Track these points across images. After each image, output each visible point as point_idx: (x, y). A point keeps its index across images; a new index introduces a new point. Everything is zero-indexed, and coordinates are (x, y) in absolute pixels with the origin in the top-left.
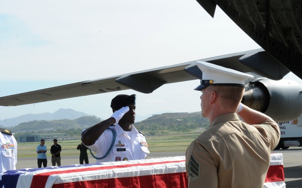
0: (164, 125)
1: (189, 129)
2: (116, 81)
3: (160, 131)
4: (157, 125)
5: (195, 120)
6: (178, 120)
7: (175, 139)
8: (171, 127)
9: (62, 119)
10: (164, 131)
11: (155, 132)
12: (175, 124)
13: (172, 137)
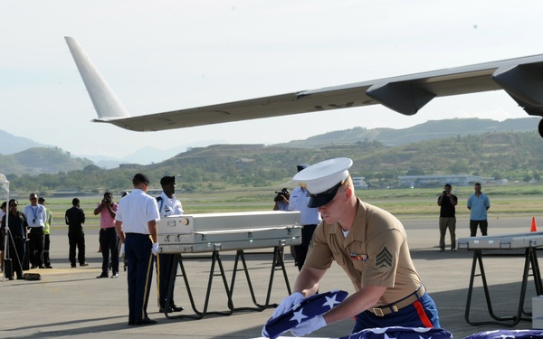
0: (214, 170)
1: (268, 181)
2: (367, 94)
3: (206, 184)
4: (199, 170)
5: (279, 162)
6: (244, 160)
7: (241, 201)
8: (229, 176)
10: (214, 184)
11: (195, 184)
12: (237, 168)
13: (233, 198)
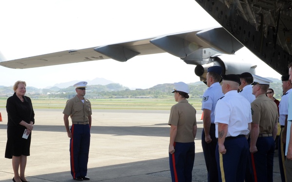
2: (94, 50)
4: (160, 91)
9: (97, 84)
10: (164, 96)
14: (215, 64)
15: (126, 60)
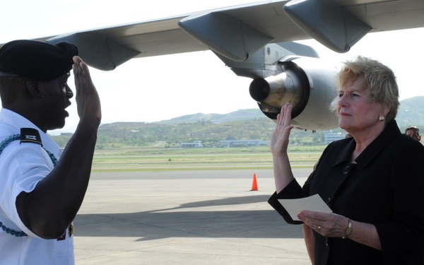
0: (116, 137)
1: (146, 143)
3: (111, 144)
4: (107, 137)
5: (154, 132)
6: (133, 131)
7: (129, 155)
8: (124, 140)
10: (115, 145)
12: (129, 135)
13: (125, 153)
14: (288, 76)
15: (114, 68)
